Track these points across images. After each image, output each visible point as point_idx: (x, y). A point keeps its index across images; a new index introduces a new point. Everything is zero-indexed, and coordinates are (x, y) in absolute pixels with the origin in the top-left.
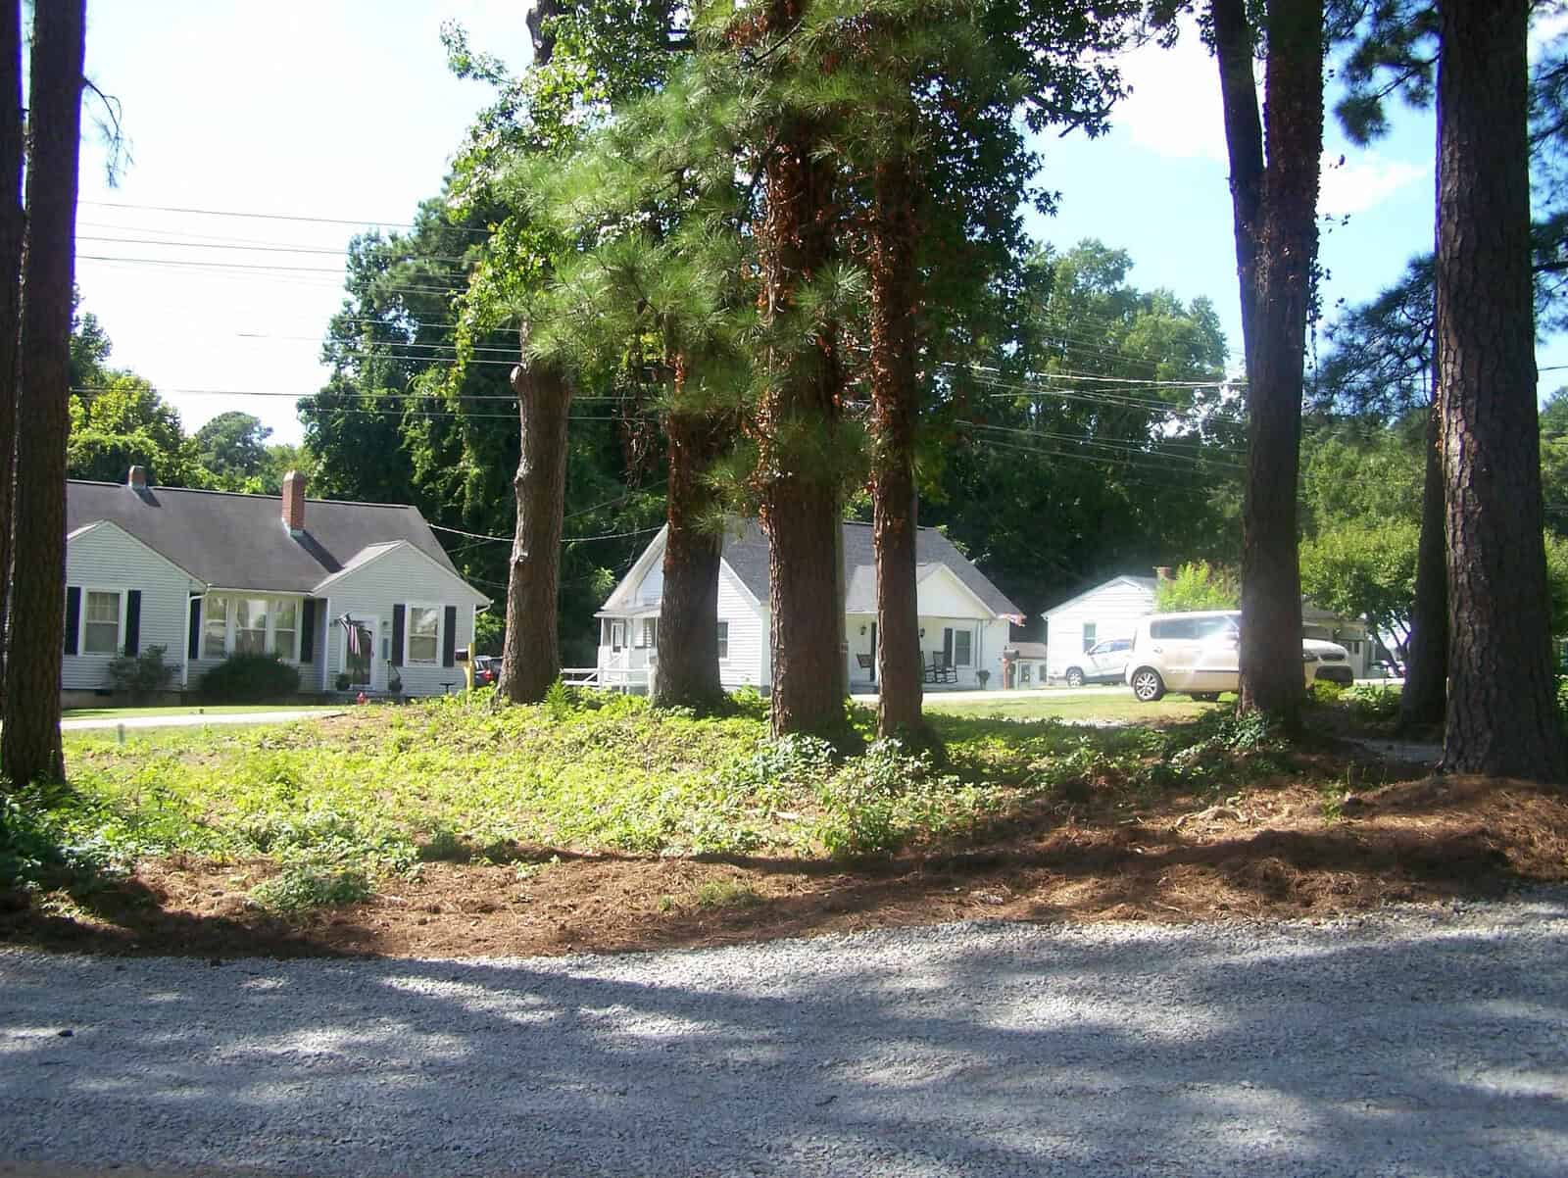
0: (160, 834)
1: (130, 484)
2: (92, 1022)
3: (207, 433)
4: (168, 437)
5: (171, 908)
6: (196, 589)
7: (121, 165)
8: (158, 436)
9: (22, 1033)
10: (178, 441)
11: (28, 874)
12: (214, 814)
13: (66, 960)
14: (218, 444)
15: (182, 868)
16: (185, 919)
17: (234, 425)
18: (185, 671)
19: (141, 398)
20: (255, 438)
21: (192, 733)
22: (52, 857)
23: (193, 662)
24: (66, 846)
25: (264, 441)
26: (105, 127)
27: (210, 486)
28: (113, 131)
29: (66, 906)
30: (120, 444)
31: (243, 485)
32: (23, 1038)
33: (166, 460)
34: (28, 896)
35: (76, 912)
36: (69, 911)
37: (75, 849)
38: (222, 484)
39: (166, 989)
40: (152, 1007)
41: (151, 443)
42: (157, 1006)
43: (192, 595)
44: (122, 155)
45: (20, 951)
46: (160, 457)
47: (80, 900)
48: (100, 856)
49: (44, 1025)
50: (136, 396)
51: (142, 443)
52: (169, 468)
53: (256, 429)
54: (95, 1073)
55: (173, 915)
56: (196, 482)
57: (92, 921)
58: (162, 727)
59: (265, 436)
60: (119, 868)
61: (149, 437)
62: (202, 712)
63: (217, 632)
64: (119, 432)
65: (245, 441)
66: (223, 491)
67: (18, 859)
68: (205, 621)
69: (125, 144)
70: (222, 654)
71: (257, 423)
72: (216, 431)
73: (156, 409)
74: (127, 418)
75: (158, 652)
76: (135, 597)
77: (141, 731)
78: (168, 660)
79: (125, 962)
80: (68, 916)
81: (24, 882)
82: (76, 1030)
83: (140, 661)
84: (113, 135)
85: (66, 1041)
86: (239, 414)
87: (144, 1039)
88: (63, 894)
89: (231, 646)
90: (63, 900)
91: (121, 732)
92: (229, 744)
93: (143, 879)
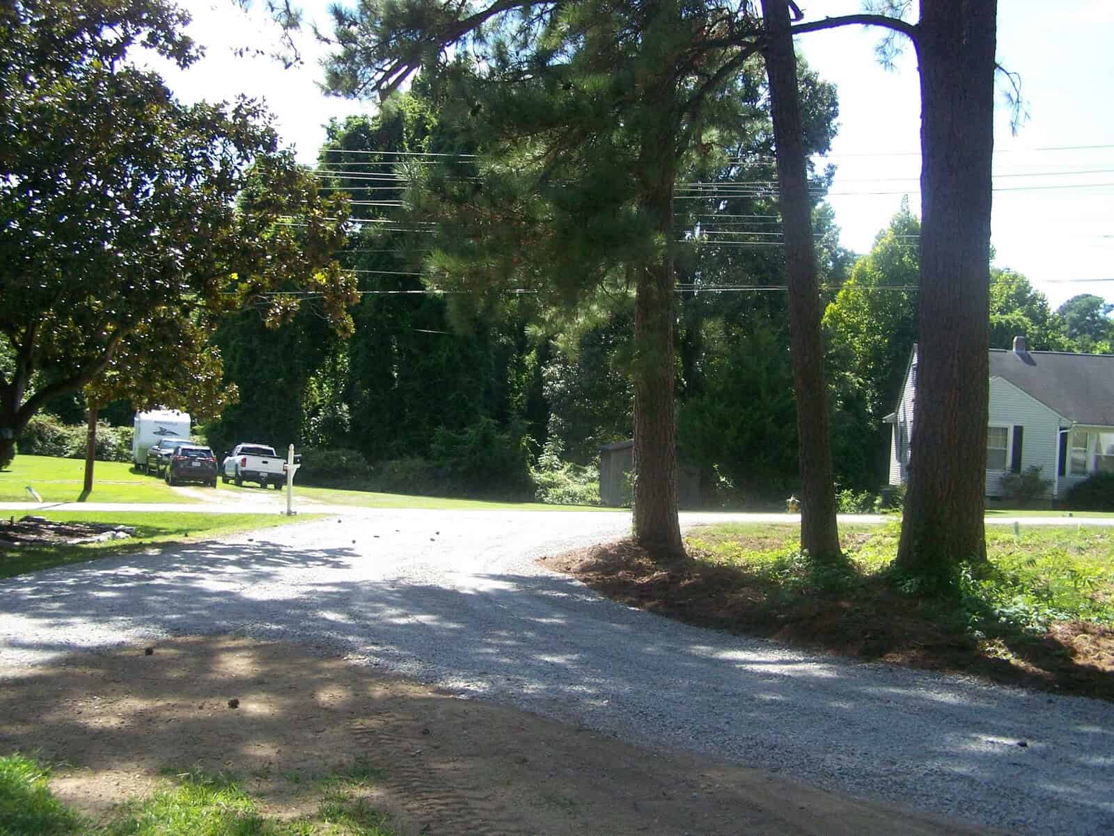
0: (1065, 605)
1: (1014, 350)
2: (1040, 739)
3: (1063, 310)
4: (1038, 314)
5: (1080, 661)
6: (1063, 425)
7: (1021, 120)
8: (1030, 314)
9: (991, 739)
10: (1045, 318)
11: (976, 626)
12: (1100, 593)
13: (1008, 691)
14: (1071, 319)
15: (1085, 632)
16: (1092, 670)
17: (1084, 304)
18: (1056, 485)
19: (1019, 287)
20: (1101, 313)
21: (1070, 531)
22: (990, 616)
23: (1062, 478)
24: (998, 608)
25: (1108, 315)
26: (1009, 95)
27: (1070, 349)
28: (1014, 97)
29: (1003, 651)
30: (1003, 321)
31: (1095, 347)
32: (992, 742)
33: (1036, 332)
34: (975, 641)
35: (1010, 656)
36: (1005, 655)
37: (1005, 610)
38: (1079, 349)
39: (1090, 722)
40: (1082, 734)
41: (1026, 320)
42: (1086, 734)
43: (1060, 430)
44: (1022, 114)
45: (975, 681)
46: (1033, 329)
47: (1012, 648)
48: (1022, 617)
49: (1005, 735)
50: (1013, 287)
51: (1019, 320)
52: (1039, 337)
53: (1102, 306)
54: (1053, 779)
55: (1082, 667)
56: (1059, 347)
57: (1022, 664)
58: (1045, 526)
59: (1108, 311)
60: (1037, 627)
61: (1024, 315)
62: (1071, 515)
63: (1080, 457)
64: (1003, 313)
65: (1093, 316)
66: (1079, 352)
67: (968, 614)
68: (1070, 448)
69: (1024, 107)
70: (1084, 473)
71: (1102, 302)
72: (1070, 309)
73: (1029, 295)
74: (1007, 302)
75: (1036, 470)
76: (1019, 431)
77: (1030, 528)
78: (1043, 476)
79: (1053, 697)
80: (1004, 658)
81: (972, 631)
82: (1029, 743)
83: (1022, 477)
84: (1015, 100)
85: (1024, 750)
86: (1087, 296)
87: (1083, 759)
88: (1000, 642)
89: (1090, 467)
90: (1000, 646)
91: (1017, 528)
92: (1101, 541)
93: (1058, 637)
